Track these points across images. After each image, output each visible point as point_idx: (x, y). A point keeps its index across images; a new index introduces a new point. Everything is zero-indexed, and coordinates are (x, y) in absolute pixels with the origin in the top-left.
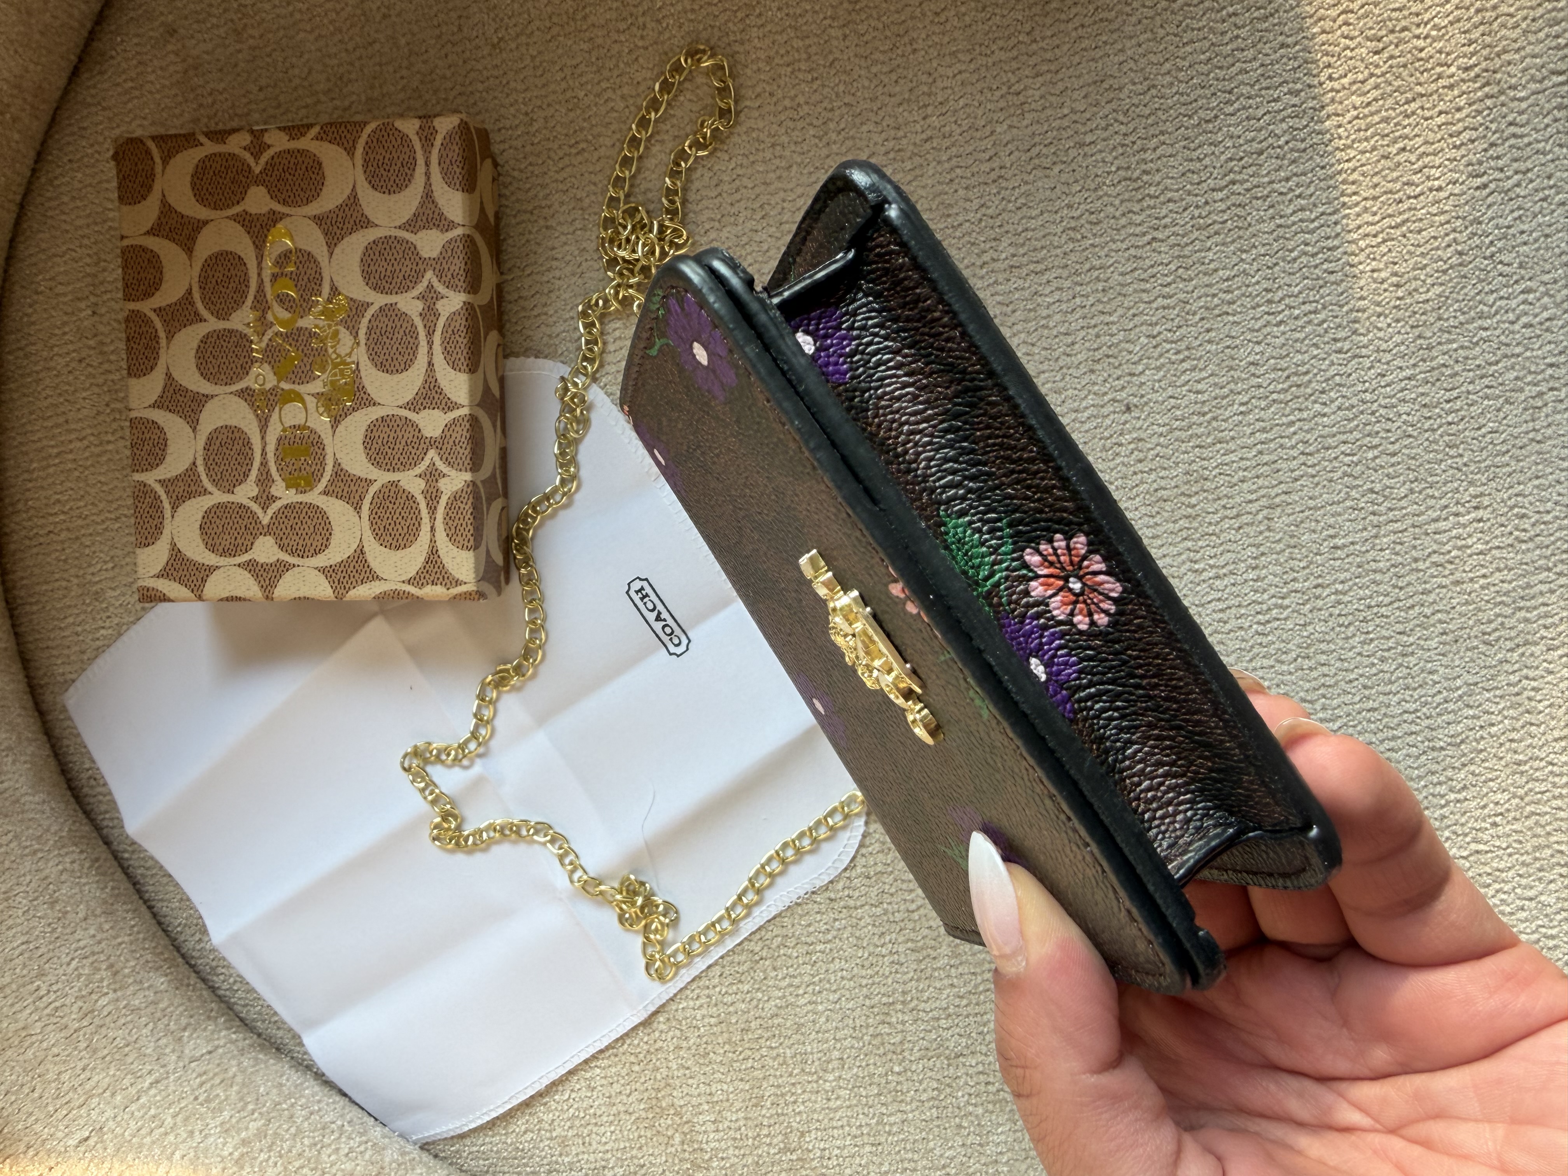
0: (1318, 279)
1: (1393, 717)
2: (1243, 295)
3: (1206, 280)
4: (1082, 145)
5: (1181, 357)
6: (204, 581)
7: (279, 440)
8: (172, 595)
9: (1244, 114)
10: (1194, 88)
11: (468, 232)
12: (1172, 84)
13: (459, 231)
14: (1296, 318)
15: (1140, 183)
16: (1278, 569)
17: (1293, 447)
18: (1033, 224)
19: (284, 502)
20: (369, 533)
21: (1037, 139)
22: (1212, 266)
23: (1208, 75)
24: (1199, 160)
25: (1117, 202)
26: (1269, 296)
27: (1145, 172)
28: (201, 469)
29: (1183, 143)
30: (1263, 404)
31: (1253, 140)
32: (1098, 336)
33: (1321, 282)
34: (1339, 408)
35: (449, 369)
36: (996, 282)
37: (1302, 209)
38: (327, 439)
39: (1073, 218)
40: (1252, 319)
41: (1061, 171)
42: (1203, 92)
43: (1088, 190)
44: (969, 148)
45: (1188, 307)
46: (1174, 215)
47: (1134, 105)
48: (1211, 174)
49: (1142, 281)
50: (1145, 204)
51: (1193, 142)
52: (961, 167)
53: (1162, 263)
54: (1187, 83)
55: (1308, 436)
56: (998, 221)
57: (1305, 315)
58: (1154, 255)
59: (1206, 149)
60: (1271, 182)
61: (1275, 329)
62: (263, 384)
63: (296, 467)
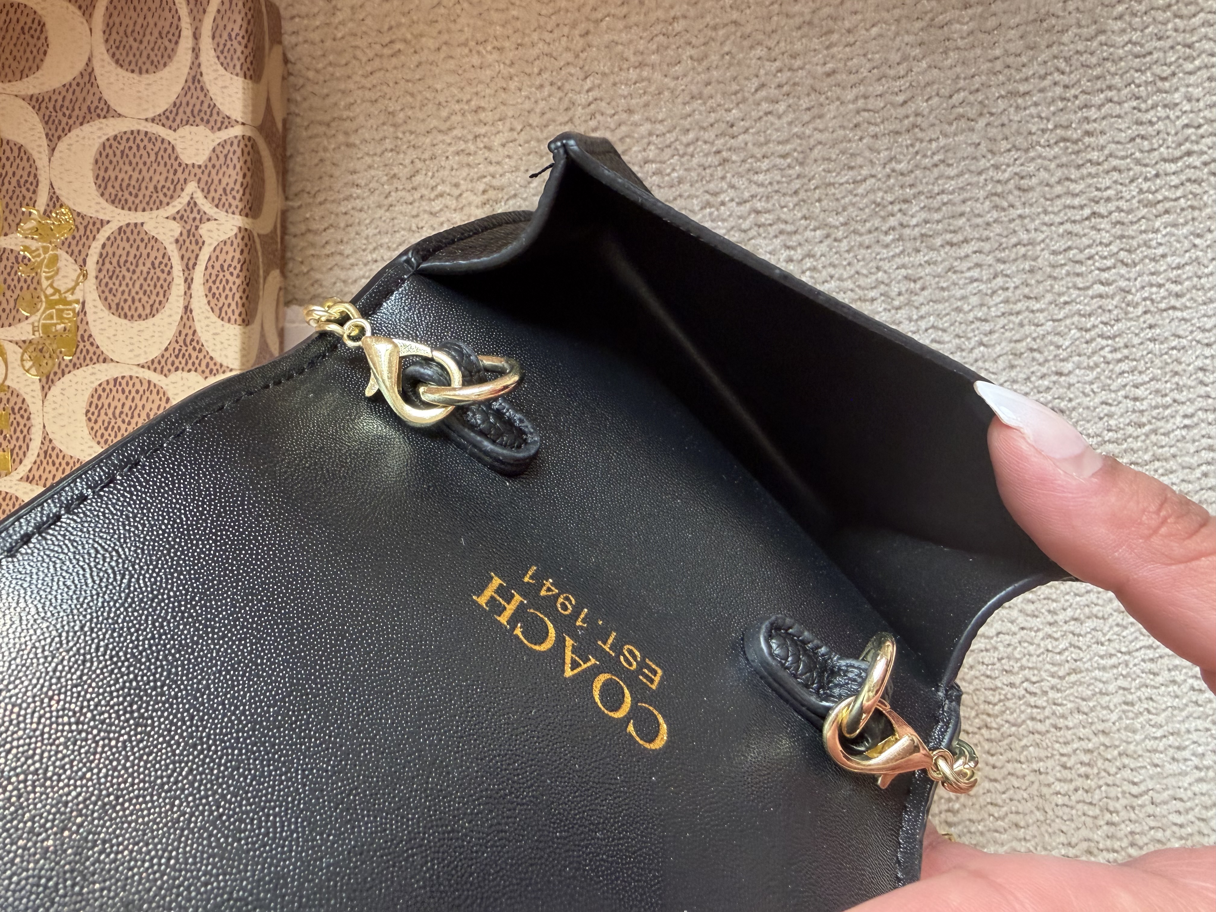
2: (1194, 287)
3: (1151, 266)
4: (1013, 94)
5: (1119, 355)
9: (1205, 74)
10: (1150, 37)
11: (249, 133)
12: (1124, 31)
15: (1080, 145)
18: (950, 185)
21: (962, 83)
22: (1160, 251)
23: (1165, 24)
24: (1151, 123)
25: (1052, 166)
27: (1088, 133)
32: (1021, 325)
35: (214, 318)
36: (902, 252)
38: (34, 406)
39: (999, 181)
40: (1204, 316)
41: (988, 124)
42: (1159, 44)
43: (1018, 150)
44: (880, 89)
45: (1130, 297)
46: (1119, 187)
47: (1077, 52)
48: (1164, 140)
49: (1077, 262)
50: (1084, 171)
51: (1145, 101)
52: (868, 111)
53: (1101, 243)
54: (1142, 31)
56: (910, 179)
58: (1093, 233)
59: (1160, 111)
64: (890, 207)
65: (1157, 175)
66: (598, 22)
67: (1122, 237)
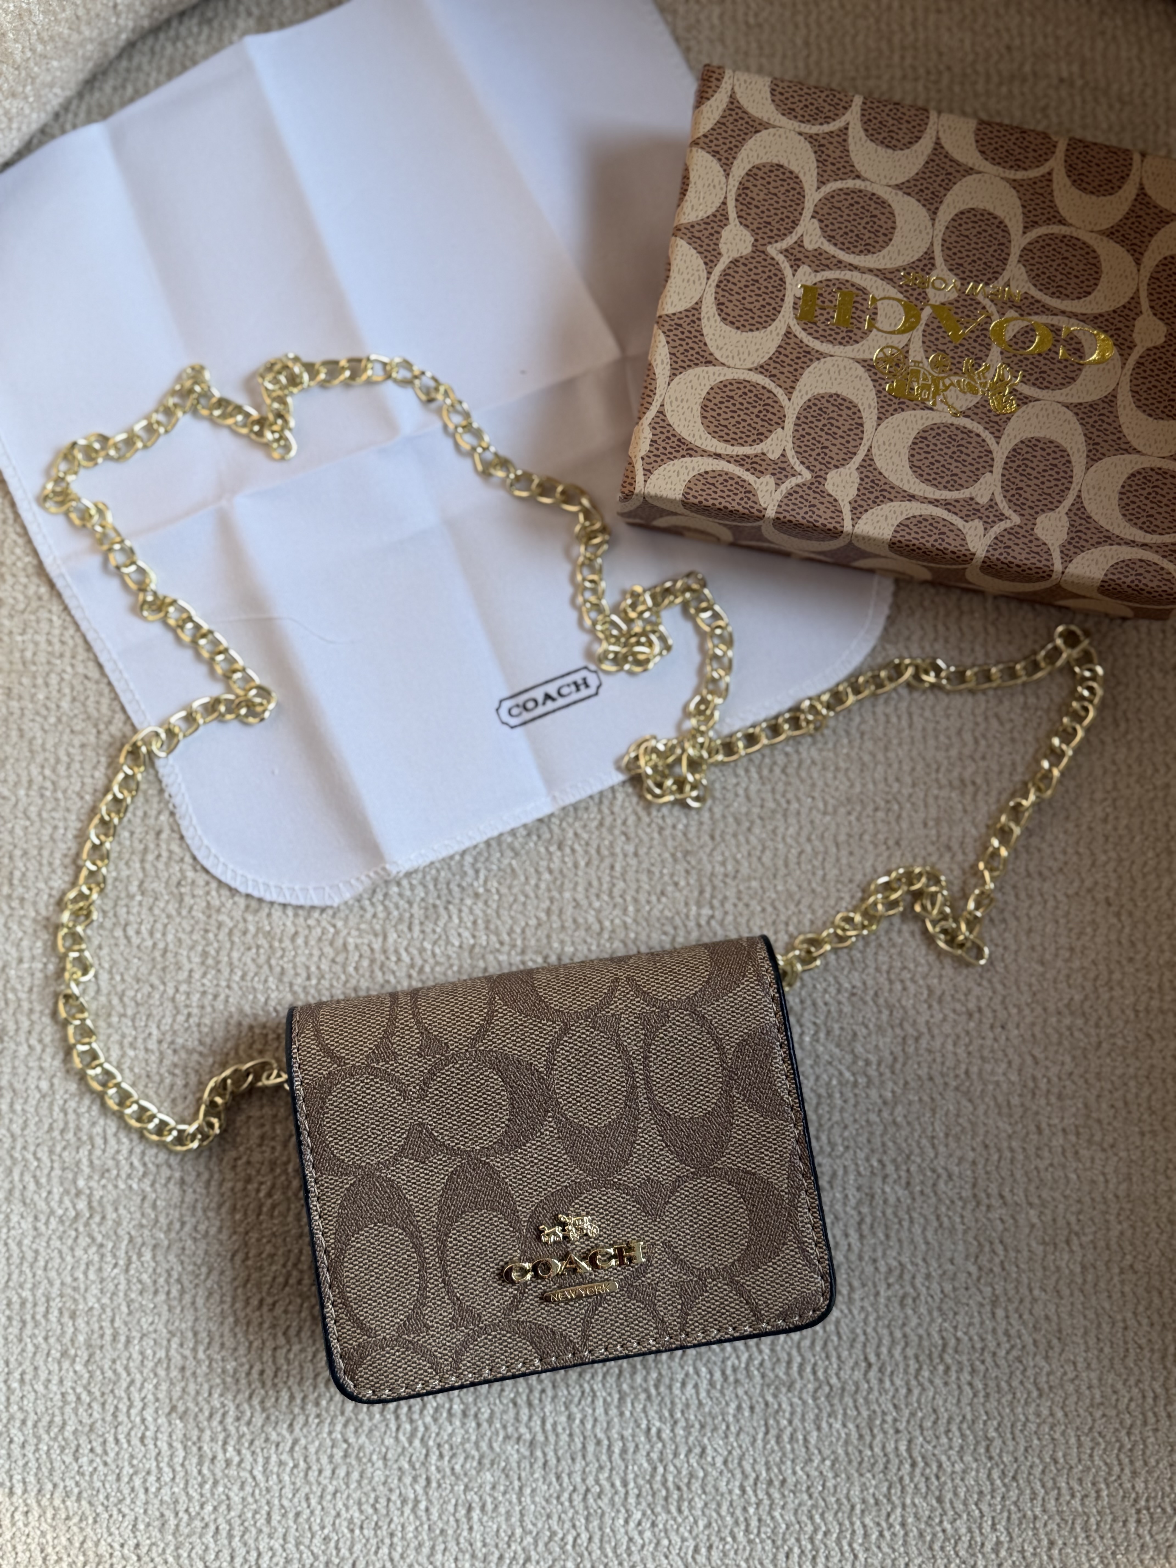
0: (785, 1540)
1: (256, 1539)
2: (784, 1454)
3: (811, 1416)
4: (994, 1303)
5: (729, 1372)
6: (715, 154)
7: (864, 291)
8: (706, 108)
9: (987, 1488)
10: (1028, 1440)
11: (1054, 576)
12: (1039, 1416)
13: (1058, 566)
14: (745, 1509)
15: (937, 1360)
16: (458, 1439)
17: (597, 1481)
18: (917, 1229)
19: (789, 278)
20: (729, 376)
21: (1012, 1254)
22: (824, 1425)
23: (1039, 1457)
24: (948, 1431)
25: (921, 1331)
26: (777, 1483)
27: (947, 1369)
28: (850, 184)
29: (969, 1417)
30: (655, 1456)
31: (956, 1494)
33: (779, 1543)
34: (631, 1540)
35: (901, 519)
36: (860, 1174)
37: (866, 1535)
38: (851, 350)
39: (914, 1277)
40: (755, 1460)
41: (970, 1274)
42: (1022, 1449)
43: (942, 1300)
44: (1019, 1174)
45: (784, 1390)
46: (892, 1393)
47: (1025, 1370)
48: (929, 1442)
50: (912, 1362)
51: (969, 1428)
52: (999, 1161)
53: (840, 1369)
54: (1036, 1433)
55: (606, 1500)
56: (928, 1191)
57: (746, 1519)
58: (851, 1362)
59: (957, 1442)
60: (904, 1506)
61: (737, 1483)
62: (934, 287)
63: (827, 303)
64: (904, 1167)
65: (897, 1431)
66: (1118, 915)
67: (843, 1389)
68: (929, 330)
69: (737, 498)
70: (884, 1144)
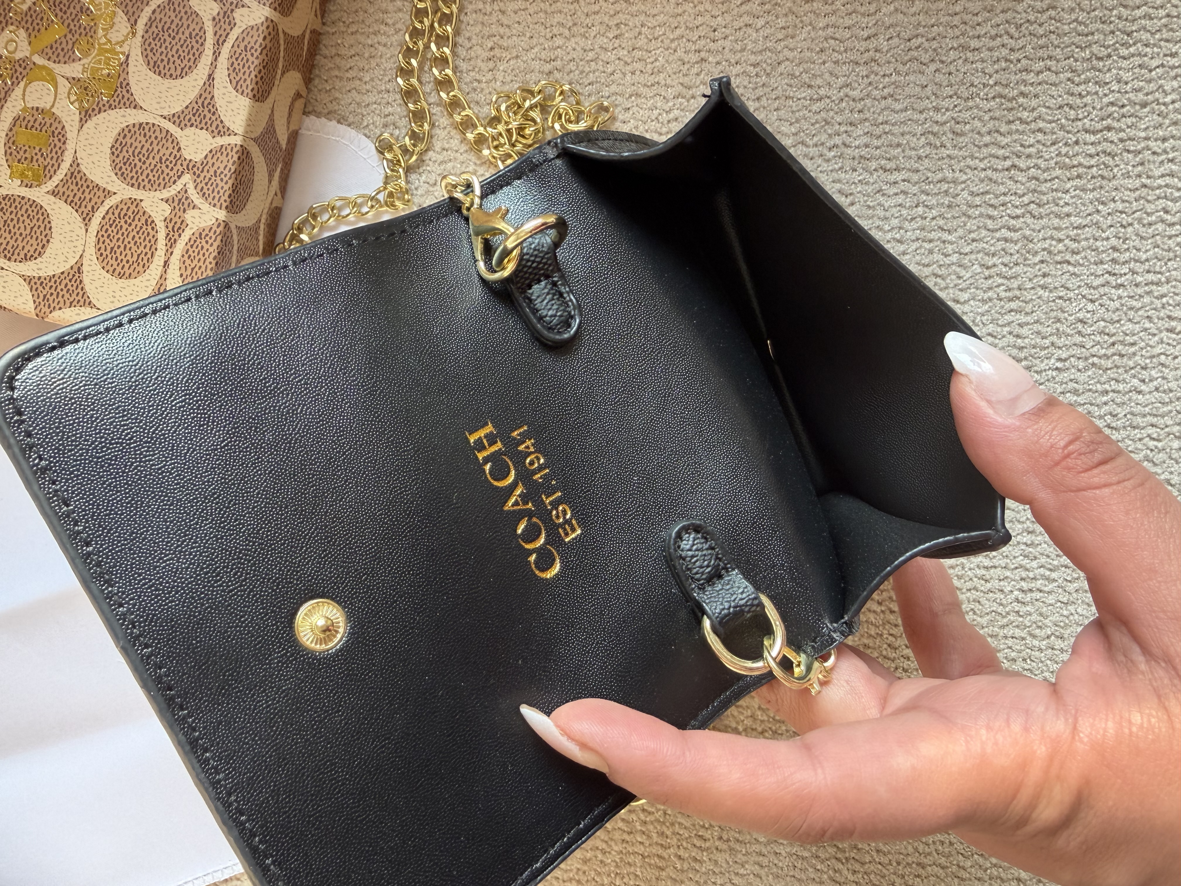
0: (1169, 250)
2: (1090, 247)
3: (1056, 222)
4: (964, 48)
5: (1011, 295)
9: (1137, 61)
10: (1095, 20)
12: (1073, 10)
14: (1137, 285)
15: (1014, 104)
18: (894, 118)
19: (4, 191)
20: (93, 251)
21: (921, 30)
22: (1066, 209)
24: (1080, 96)
25: (987, 118)
27: (1022, 94)
29: (1068, 75)
30: (1081, 364)
31: (1140, 90)
32: (931, 252)
33: (1171, 255)
34: (1157, 389)
35: (230, 88)
36: (841, 168)
38: (70, 132)
39: (937, 122)
40: (1093, 274)
41: (937, 70)
42: (1101, 27)
43: (959, 97)
44: (848, 22)
45: (1031, 246)
46: (1041, 147)
47: (1028, 21)
48: (1089, 113)
49: (991, 206)
50: (1013, 127)
51: (1079, 76)
52: (836, 39)
53: (1016, 193)
54: (1088, 13)
55: (1119, 410)
56: (859, 106)
57: (1146, 284)
58: (1010, 183)
59: (1091, 88)
60: (1147, 139)
61: (1113, 291)
62: (14, 52)
63: (27, 155)
64: (838, 127)
65: (1077, 143)
67: (1034, 191)
68: (54, 57)
69: (206, 246)
70: (816, 145)
